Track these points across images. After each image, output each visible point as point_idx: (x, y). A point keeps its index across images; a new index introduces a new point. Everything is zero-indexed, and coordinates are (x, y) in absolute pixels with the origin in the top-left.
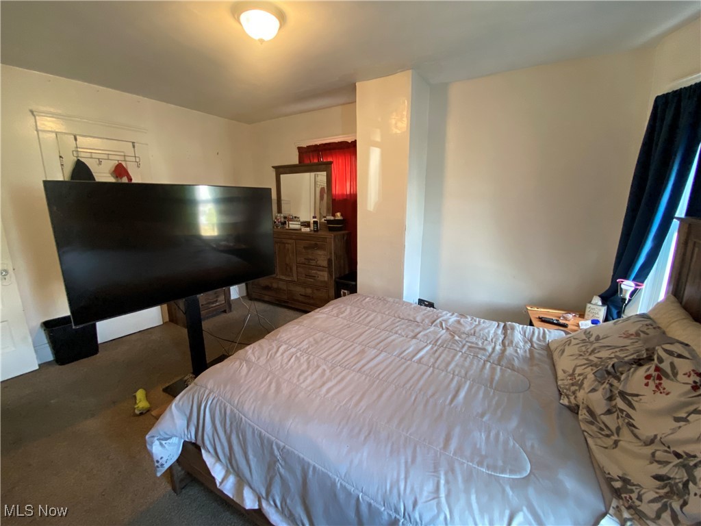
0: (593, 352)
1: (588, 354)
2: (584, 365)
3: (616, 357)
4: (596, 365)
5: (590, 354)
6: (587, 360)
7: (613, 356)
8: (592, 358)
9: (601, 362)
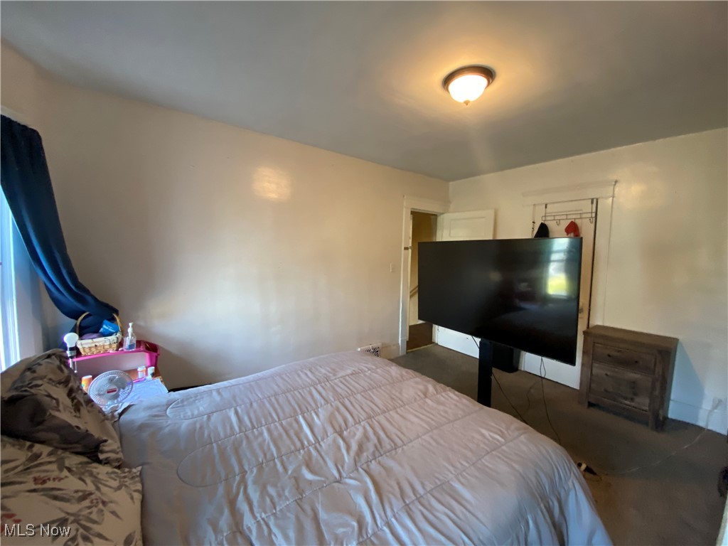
0: (86, 496)
1: (93, 497)
2: (106, 485)
3: (61, 467)
4: (91, 474)
5: (91, 494)
6: (98, 489)
7: (65, 473)
8: (91, 487)
9: (83, 474)
